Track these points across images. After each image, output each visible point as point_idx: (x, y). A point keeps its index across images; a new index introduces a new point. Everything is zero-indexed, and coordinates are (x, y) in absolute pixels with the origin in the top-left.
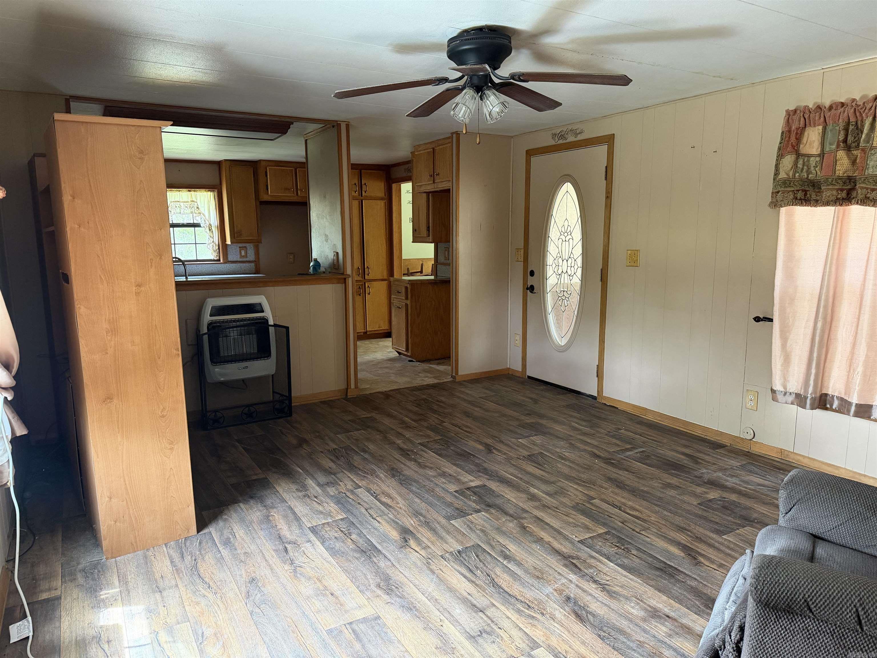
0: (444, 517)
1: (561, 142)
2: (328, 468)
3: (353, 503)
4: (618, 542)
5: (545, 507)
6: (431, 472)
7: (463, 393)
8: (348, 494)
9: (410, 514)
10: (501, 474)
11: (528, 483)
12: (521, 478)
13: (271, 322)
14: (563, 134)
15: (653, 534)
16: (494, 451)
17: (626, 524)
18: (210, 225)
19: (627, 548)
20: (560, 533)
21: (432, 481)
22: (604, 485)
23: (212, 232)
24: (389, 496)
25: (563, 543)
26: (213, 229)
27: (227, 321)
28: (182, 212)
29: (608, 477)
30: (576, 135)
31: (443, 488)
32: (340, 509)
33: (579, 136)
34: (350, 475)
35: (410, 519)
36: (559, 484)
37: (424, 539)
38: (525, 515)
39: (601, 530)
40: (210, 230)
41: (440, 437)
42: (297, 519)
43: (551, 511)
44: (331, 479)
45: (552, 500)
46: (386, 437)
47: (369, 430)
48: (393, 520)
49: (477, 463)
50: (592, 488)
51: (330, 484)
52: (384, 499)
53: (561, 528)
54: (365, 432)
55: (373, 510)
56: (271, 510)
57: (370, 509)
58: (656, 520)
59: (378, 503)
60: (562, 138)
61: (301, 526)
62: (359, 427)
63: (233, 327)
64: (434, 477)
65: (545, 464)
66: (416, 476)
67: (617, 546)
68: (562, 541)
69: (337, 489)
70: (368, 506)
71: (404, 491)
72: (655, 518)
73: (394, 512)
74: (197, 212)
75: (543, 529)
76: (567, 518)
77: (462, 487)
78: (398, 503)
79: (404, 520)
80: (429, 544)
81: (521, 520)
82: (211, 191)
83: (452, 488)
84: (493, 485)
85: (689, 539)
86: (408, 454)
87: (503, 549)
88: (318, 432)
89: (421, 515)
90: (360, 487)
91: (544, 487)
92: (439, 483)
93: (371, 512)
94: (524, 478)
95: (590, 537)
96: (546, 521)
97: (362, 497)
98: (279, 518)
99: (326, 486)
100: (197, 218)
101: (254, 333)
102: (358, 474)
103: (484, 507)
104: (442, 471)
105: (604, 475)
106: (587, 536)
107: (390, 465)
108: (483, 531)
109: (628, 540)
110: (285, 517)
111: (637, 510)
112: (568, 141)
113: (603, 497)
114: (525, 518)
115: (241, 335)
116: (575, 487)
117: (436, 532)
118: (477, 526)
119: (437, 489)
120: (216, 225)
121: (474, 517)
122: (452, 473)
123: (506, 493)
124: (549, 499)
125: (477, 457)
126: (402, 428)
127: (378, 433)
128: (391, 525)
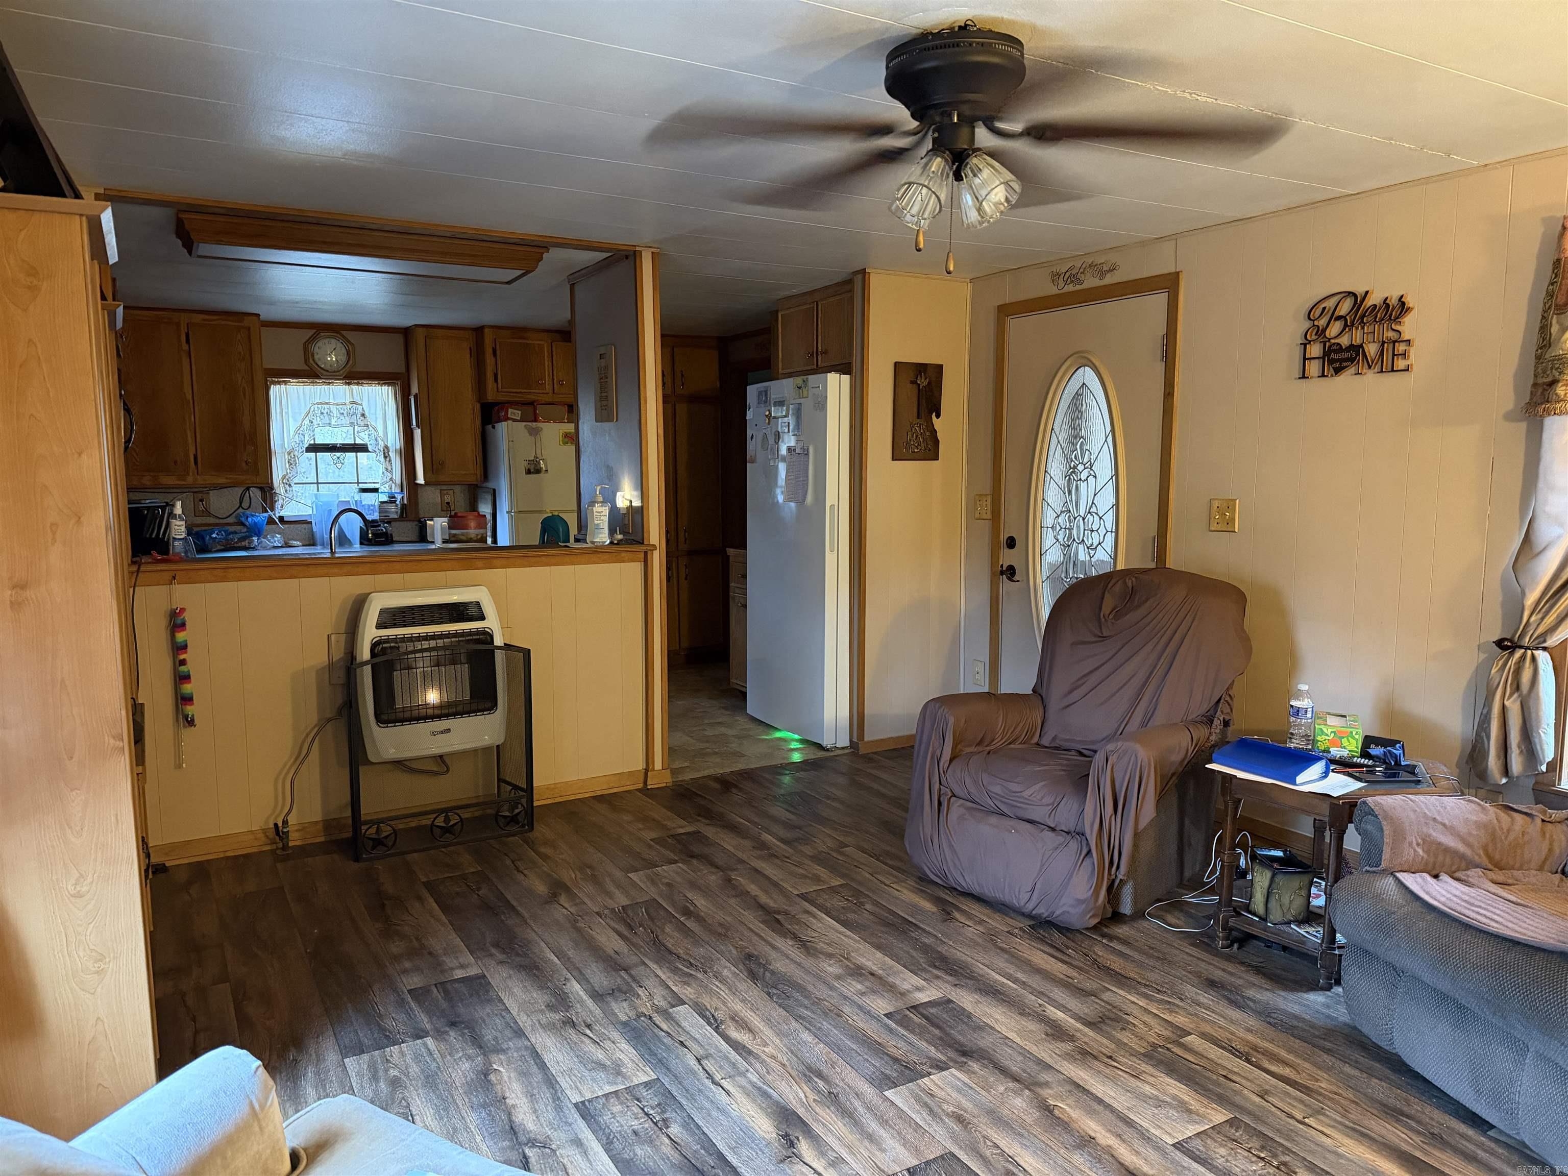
0: (871, 1081)
1: (1070, 288)
2: (612, 953)
3: (667, 1040)
4: (1263, 1148)
5: (1085, 1055)
6: (830, 965)
7: (876, 778)
8: (658, 1019)
9: (794, 1073)
10: (981, 972)
11: (1041, 994)
12: (1024, 982)
13: (498, 641)
14: (1074, 272)
15: (1333, 1127)
16: (957, 915)
17: (1270, 1099)
18: (386, 447)
19: (1285, 1164)
20: (1129, 1123)
21: (832, 988)
22: (1202, 1000)
23: (390, 461)
24: (744, 1025)
25: (1142, 1149)
26: (392, 455)
27: (412, 639)
28: (333, 423)
29: (1207, 979)
30: (1102, 274)
31: (860, 1007)
32: (642, 1056)
33: (1108, 275)
34: (659, 973)
35: (796, 1087)
36: (1106, 996)
37: (830, 1140)
38: (1046, 1077)
39: (1219, 1116)
40: (385, 457)
41: (841, 882)
42: (551, 1082)
43: (1102, 1067)
44: (619, 980)
45: (1099, 1038)
46: (729, 880)
47: (695, 861)
48: (759, 1089)
49: (925, 944)
50: (1178, 1006)
51: (617, 994)
52: (734, 1034)
53: (1129, 1109)
54: (684, 867)
55: (713, 1062)
56: (494, 1058)
57: (707, 1057)
58: (1334, 1088)
59: (723, 1043)
60: (1072, 282)
61: (559, 1098)
62: (672, 856)
63: (422, 651)
64: (838, 977)
65: (1068, 948)
66: (798, 975)
67: (1263, 1159)
68: (1138, 1144)
69: (633, 1007)
70: (702, 1052)
71: (778, 1013)
72: (1331, 1083)
73: (758, 1066)
74: (362, 423)
75: (1091, 1112)
76: (1139, 1084)
77: (900, 1005)
78: (766, 1045)
79: (783, 1086)
80: (845, 1154)
81: (1039, 1090)
82: (389, 385)
83: (881, 1005)
84: (966, 1000)
85: (1418, 1139)
86: (778, 921)
87: (1011, 1167)
88: (590, 867)
89: (820, 1075)
90: (683, 1003)
91: (1073, 1004)
92: (849, 994)
93: (708, 1064)
94: (1030, 981)
95: (1198, 1134)
96: (1094, 1091)
97: (688, 1028)
98: (509, 1077)
99: (609, 999)
100: (362, 435)
101: (463, 660)
102: (675, 970)
103: (952, 1054)
104: (854, 964)
105: (1198, 975)
106: (1192, 1130)
107: (743, 948)
108: (959, 1119)
109: (1282, 1141)
110: (524, 1075)
111: (1286, 1063)
112: (1085, 286)
113: (1208, 1029)
114: (1046, 1084)
115: (438, 665)
116: (1141, 1004)
117: (855, 1120)
118: (945, 1107)
119: (847, 1009)
120: (398, 447)
121: (935, 1081)
122: (874, 968)
123: (997, 1020)
124: (1091, 1033)
125: (924, 930)
126: (759, 858)
127: (713, 870)
128: (754, 1101)
